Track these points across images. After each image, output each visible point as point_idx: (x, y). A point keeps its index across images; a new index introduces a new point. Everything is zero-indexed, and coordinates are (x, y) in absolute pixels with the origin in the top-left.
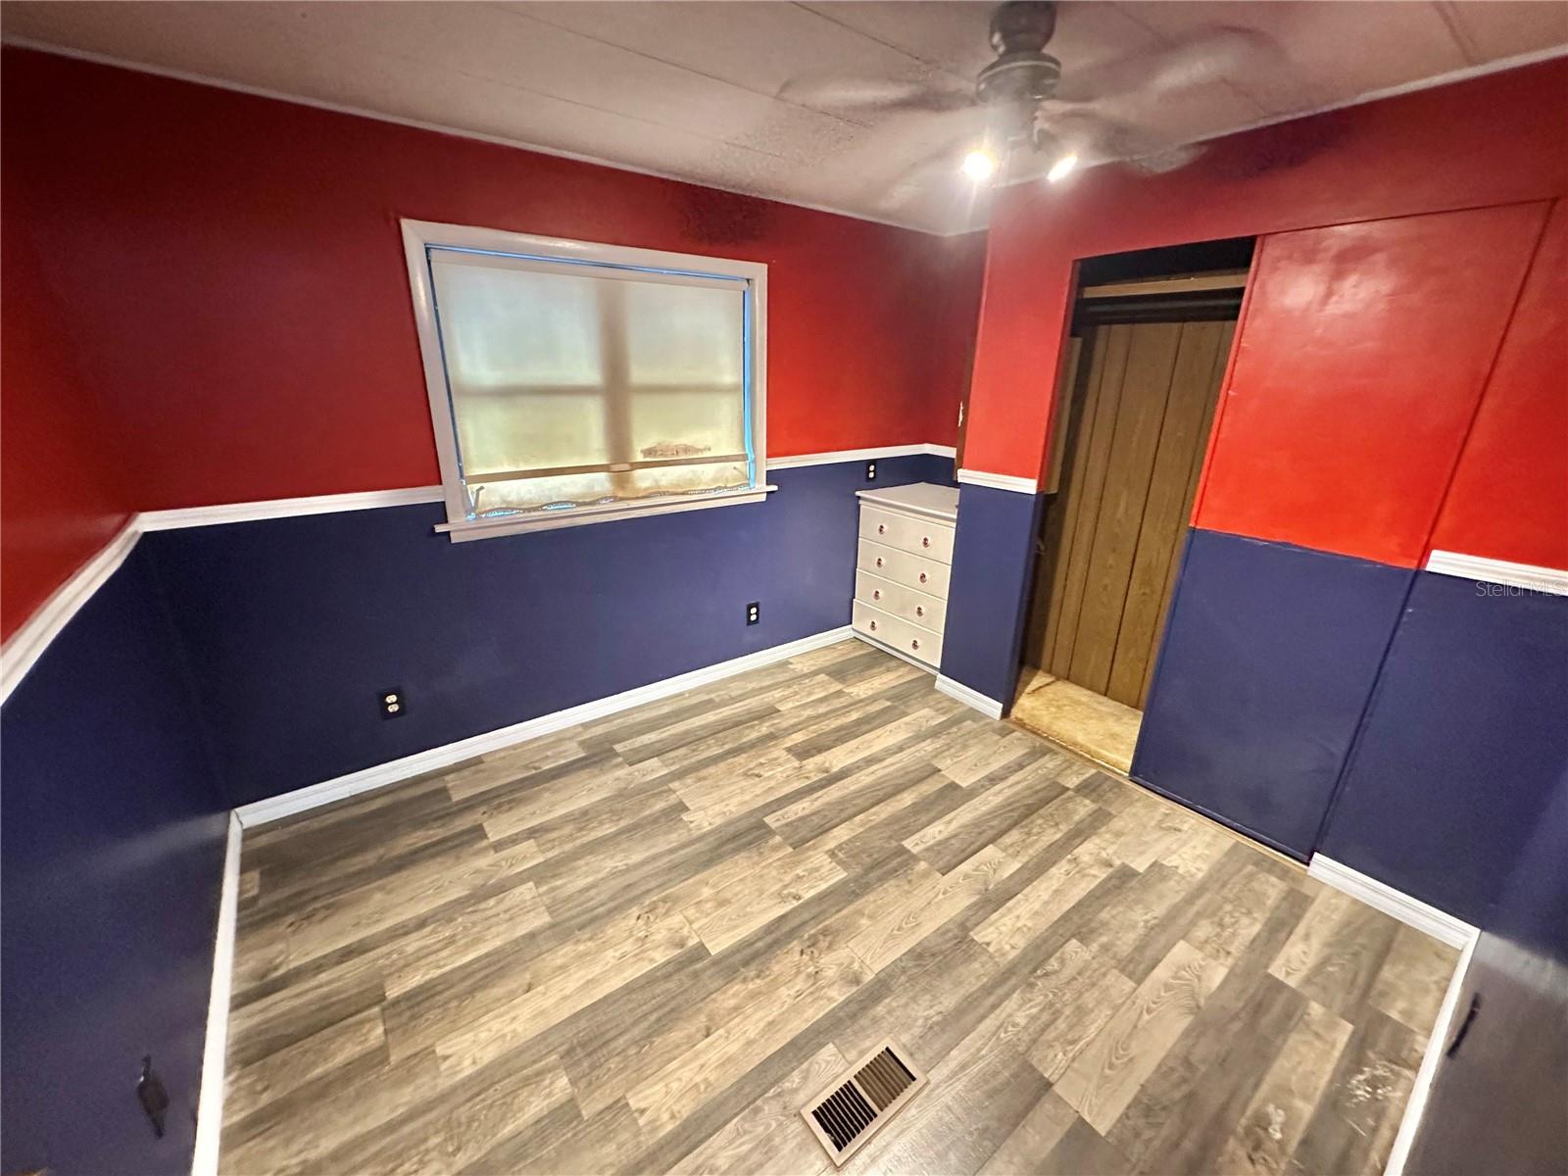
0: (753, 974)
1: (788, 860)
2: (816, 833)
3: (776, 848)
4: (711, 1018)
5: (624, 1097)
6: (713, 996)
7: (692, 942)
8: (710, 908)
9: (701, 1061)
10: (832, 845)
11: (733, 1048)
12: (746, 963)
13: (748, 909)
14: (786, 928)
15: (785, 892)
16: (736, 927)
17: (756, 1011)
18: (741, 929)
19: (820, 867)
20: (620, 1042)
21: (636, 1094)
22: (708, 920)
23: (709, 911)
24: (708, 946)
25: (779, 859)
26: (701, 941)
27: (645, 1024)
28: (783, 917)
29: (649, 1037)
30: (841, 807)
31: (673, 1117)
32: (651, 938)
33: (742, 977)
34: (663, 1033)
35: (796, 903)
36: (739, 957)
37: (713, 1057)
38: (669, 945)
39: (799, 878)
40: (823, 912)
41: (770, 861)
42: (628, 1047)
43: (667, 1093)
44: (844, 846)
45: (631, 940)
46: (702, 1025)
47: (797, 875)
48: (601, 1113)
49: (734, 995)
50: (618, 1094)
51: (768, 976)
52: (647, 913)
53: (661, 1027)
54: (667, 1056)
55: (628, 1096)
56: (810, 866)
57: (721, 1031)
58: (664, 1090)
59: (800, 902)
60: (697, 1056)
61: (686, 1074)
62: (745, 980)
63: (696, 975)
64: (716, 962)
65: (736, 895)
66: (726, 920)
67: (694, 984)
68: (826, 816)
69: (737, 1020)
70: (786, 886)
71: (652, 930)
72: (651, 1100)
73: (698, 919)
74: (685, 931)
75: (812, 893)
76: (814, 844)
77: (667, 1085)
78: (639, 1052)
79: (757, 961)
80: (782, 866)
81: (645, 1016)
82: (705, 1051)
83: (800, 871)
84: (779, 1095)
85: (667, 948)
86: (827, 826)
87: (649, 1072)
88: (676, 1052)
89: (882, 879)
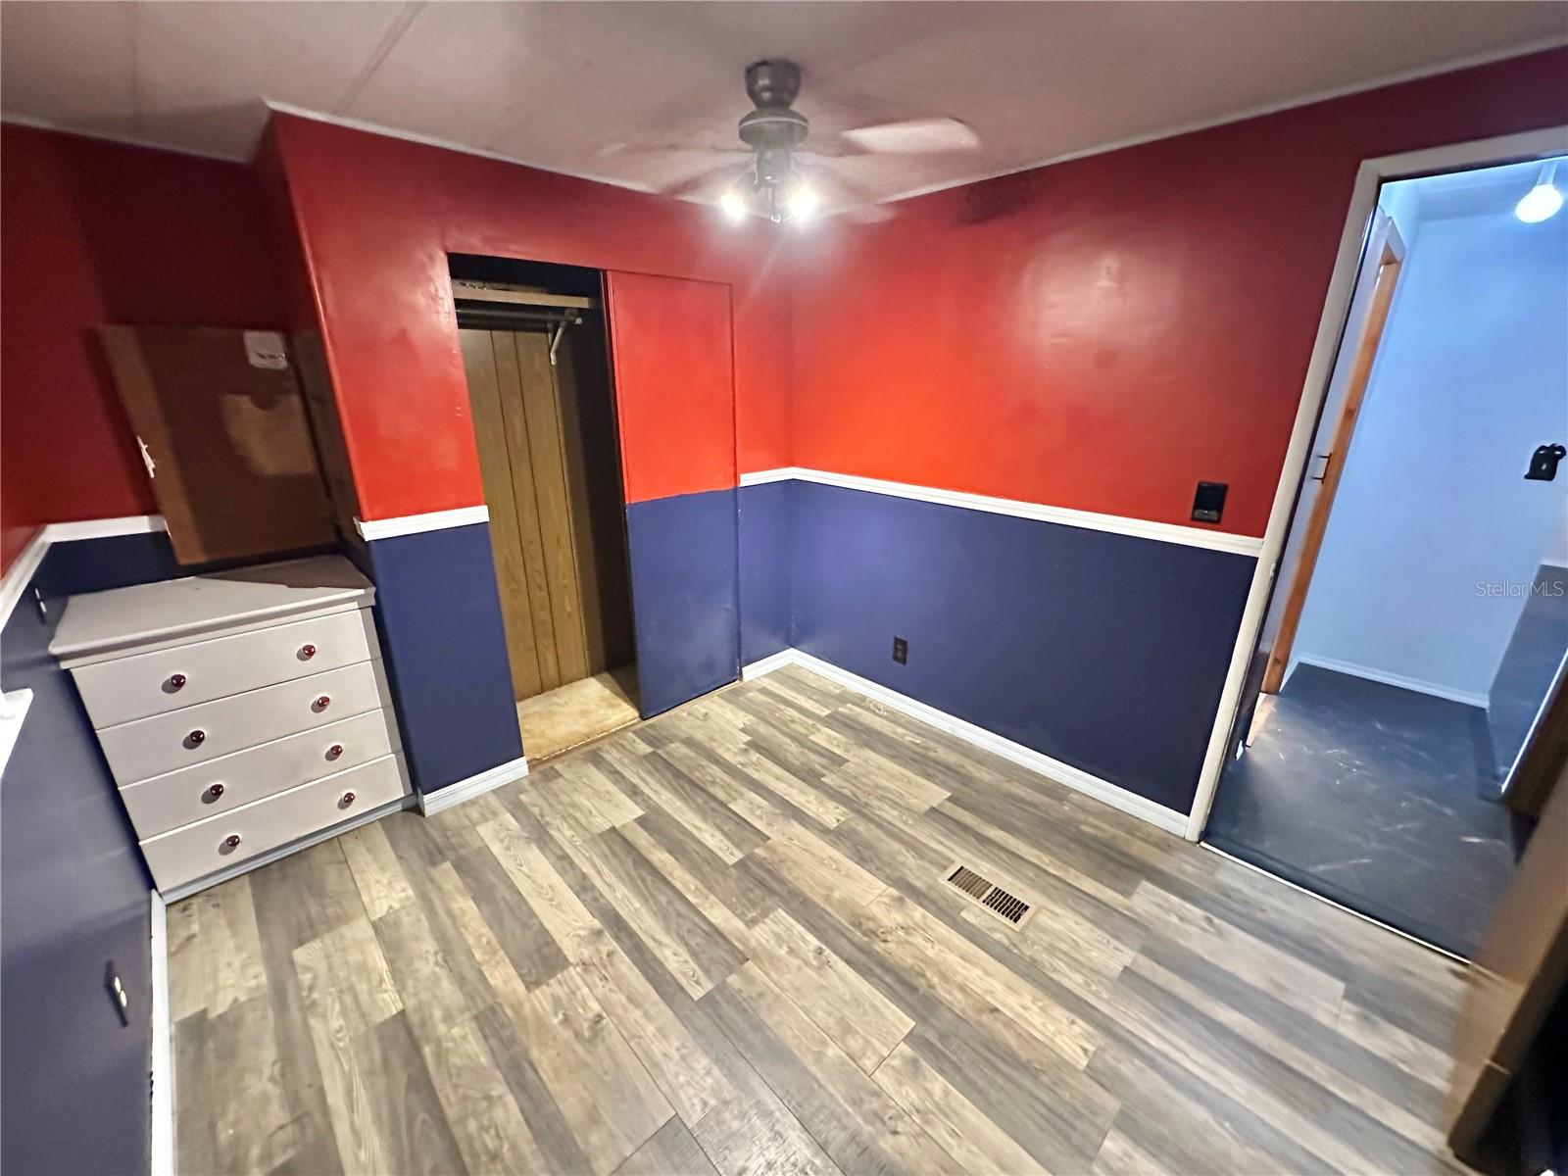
0: (922, 981)
1: (767, 965)
2: (720, 940)
3: (749, 980)
4: (981, 1011)
5: (1084, 1072)
6: (959, 1012)
7: (905, 1049)
8: (856, 1041)
9: (1021, 1010)
10: (740, 925)
11: (998, 987)
12: (914, 989)
13: (847, 998)
14: (863, 959)
15: (815, 963)
16: (874, 1007)
17: (959, 974)
18: (875, 1002)
19: (773, 932)
20: (1043, 1095)
21: (1078, 1062)
22: (874, 1041)
23: (861, 1041)
24: (906, 1031)
25: (767, 975)
26: (903, 1040)
27: (1015, 1074)
28: (848, 962)
29: (1024, 1067)
30: (674, 916)
31: (1073, 1022)
32: (917, 1102)
33: (929, 989)
34: (1013, 1051)
35: (827, 952)
36: (909, 998)
37: (1012, 1001)
38: (921, 1078)
39: (791, 951)
40: (834, 928)
41: (771, 984)
42: (1043, 1084)
43: (1060, 1033)
44: (738, 912)
45: (928, 1130)
46: (991, 1016)
47: (788, 953)
48: (1108, 1090)
49: (950, 994)
50: (1085, 1078)
51: (919, 966)
52: (884, 1123)
53: (1010, 1058)
54: (1034, 1043)
55: (1082, 1069)
56: (772, 942)
57: (989, 998)
58: (1059, 1036)
59: (824, 947)
60: (1019, 1015)
61: (1037, 1019)
62: (932, 987)
63: (942, 1037)
64: (921, 1019)
65: (829, 1014)
66: (867, 1019)
67: (956, 1036)
68: (689, 931)
69: (972, 987)
70: (807, 963)
71: (906, 1106)
72: (1074, 1046)
73: (875, 1052)
74: (896, 1062)
75: (810, 938)
76: (739, 940)
77: (1054, 1035)
78: (1043, 1072)
79: (908, 979)
80: (778, 970)
81: (1008, 1078)
82: (1011, 1009)
83: (783, 952)
84: (1015, 946)
85: (925, 1077)
86: (705, 927)
87: (1054, 1055)
88: (1024, 1034)
89: (782, 881)
